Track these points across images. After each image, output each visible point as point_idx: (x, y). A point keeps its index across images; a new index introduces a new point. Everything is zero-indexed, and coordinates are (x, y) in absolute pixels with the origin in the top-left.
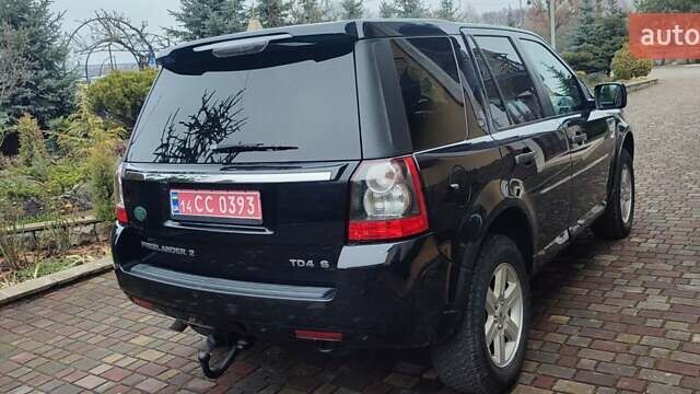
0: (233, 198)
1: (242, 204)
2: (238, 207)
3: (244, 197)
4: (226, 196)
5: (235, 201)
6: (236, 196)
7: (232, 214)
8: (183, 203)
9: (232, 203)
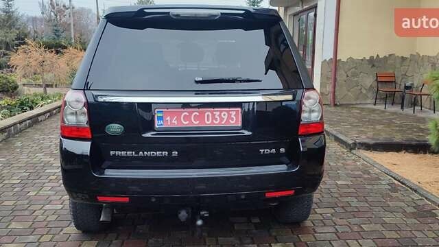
0: (218, 113)
1: (226, 117)
2: (222, 119)
3: (228, 112)
4: (212, 112)
5: (220, 116)
6: (221, 112)
7: (217, 123)
8: (168, 118)
9: (217, 117)
